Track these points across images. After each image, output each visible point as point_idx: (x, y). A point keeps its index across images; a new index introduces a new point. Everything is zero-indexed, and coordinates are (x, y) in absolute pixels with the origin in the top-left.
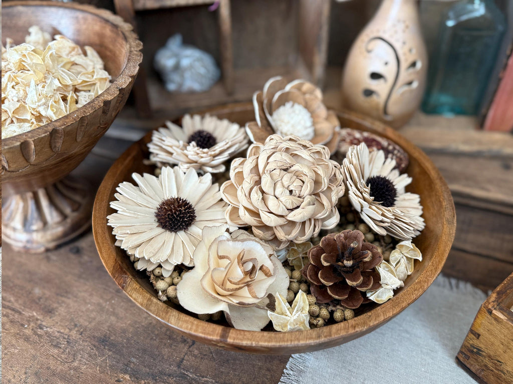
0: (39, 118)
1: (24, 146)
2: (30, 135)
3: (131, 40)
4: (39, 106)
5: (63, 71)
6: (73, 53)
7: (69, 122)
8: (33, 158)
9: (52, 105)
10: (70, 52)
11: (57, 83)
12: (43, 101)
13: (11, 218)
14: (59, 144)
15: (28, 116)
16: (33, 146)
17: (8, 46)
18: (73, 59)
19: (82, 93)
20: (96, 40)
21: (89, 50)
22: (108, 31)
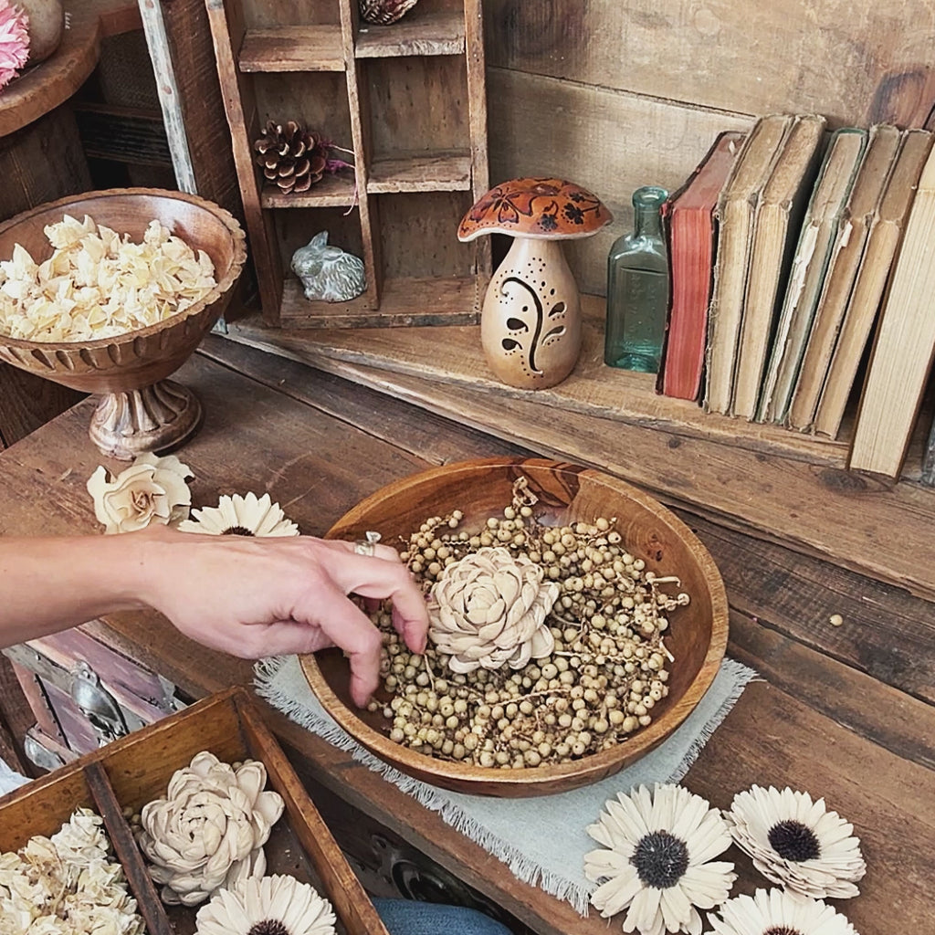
0: (135, 322)
1: (111, 348)
2: (117, 339)
3: (238, 251)
4: (135, 312)
5: (167, 277)
6: (184, 257)
7: (153, 332)
8: (119, 360)
9: (146, 313)
10: (181, 256)
11: (156, 289)
12: (140, 307)
13: (104, 420)
14: (142, 350)
15: (124, 320)
16: (119, 350)
17: (125, 241)
18: (180, 265)
19: (184, 300)
20: (212, 241)
21: (202, 253)
22: (224, 234)
